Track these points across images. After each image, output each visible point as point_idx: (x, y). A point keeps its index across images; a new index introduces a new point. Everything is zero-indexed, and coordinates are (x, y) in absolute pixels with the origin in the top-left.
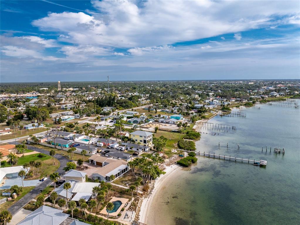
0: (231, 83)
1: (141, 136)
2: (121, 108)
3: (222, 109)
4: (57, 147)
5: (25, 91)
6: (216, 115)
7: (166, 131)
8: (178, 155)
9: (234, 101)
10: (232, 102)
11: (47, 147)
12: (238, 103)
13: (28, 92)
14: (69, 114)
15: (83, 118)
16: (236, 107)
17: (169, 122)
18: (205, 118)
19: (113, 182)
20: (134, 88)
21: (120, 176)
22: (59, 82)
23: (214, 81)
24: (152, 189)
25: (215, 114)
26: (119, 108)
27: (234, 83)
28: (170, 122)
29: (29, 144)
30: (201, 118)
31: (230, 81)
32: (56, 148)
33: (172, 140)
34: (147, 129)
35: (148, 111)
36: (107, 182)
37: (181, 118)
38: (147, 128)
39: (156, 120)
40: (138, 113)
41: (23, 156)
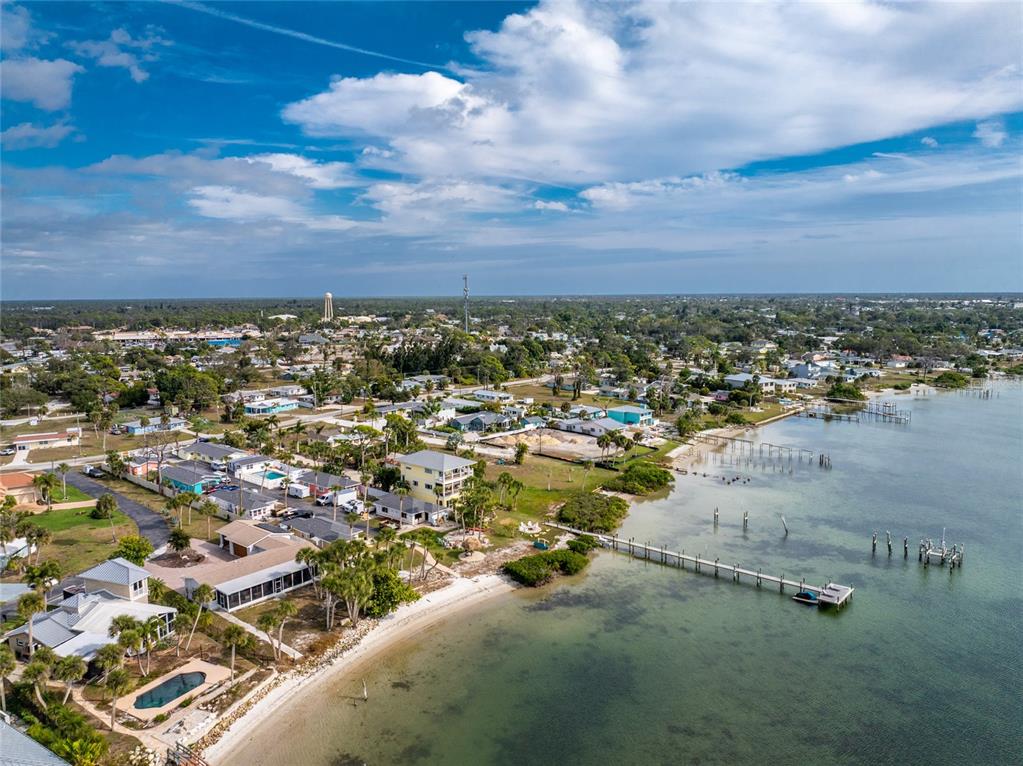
0: (942, 305)
1: (428, 471)
2: (467, 381)
3: (828, 395)
4: (168, 492)
5: (222, 323)
6: (793, 412)
7: (560, 459)
8: (532, 543)
9: (903, 365)
10: (895, 368)
11: (142, 490)
12: (912, 374)
13: (230, 326)
14: (290, 393)
15: (327, 407)
16: (896, 387)
17: (593, 430)
18: (739, 423)
19: (237, 614)
20: (565, 316)
21: (274, 594)
22: (330, 295)
23: (880, 299)
24: (345, 649)
25: (789, 410)
26: (463, 380)
27: (953, 305)
28: (597, 430)
29: (97, 477)
30: (727, 421)
31: (946, 296)
32: (162, 494)
33: (557, 491)
34: (499, 450)
35: (551, 392)
36: (218, 610)
37: (642, 418)
38: (502, 447)
39: (552, 422)
40: (512, 398)
41: (47, 511)
